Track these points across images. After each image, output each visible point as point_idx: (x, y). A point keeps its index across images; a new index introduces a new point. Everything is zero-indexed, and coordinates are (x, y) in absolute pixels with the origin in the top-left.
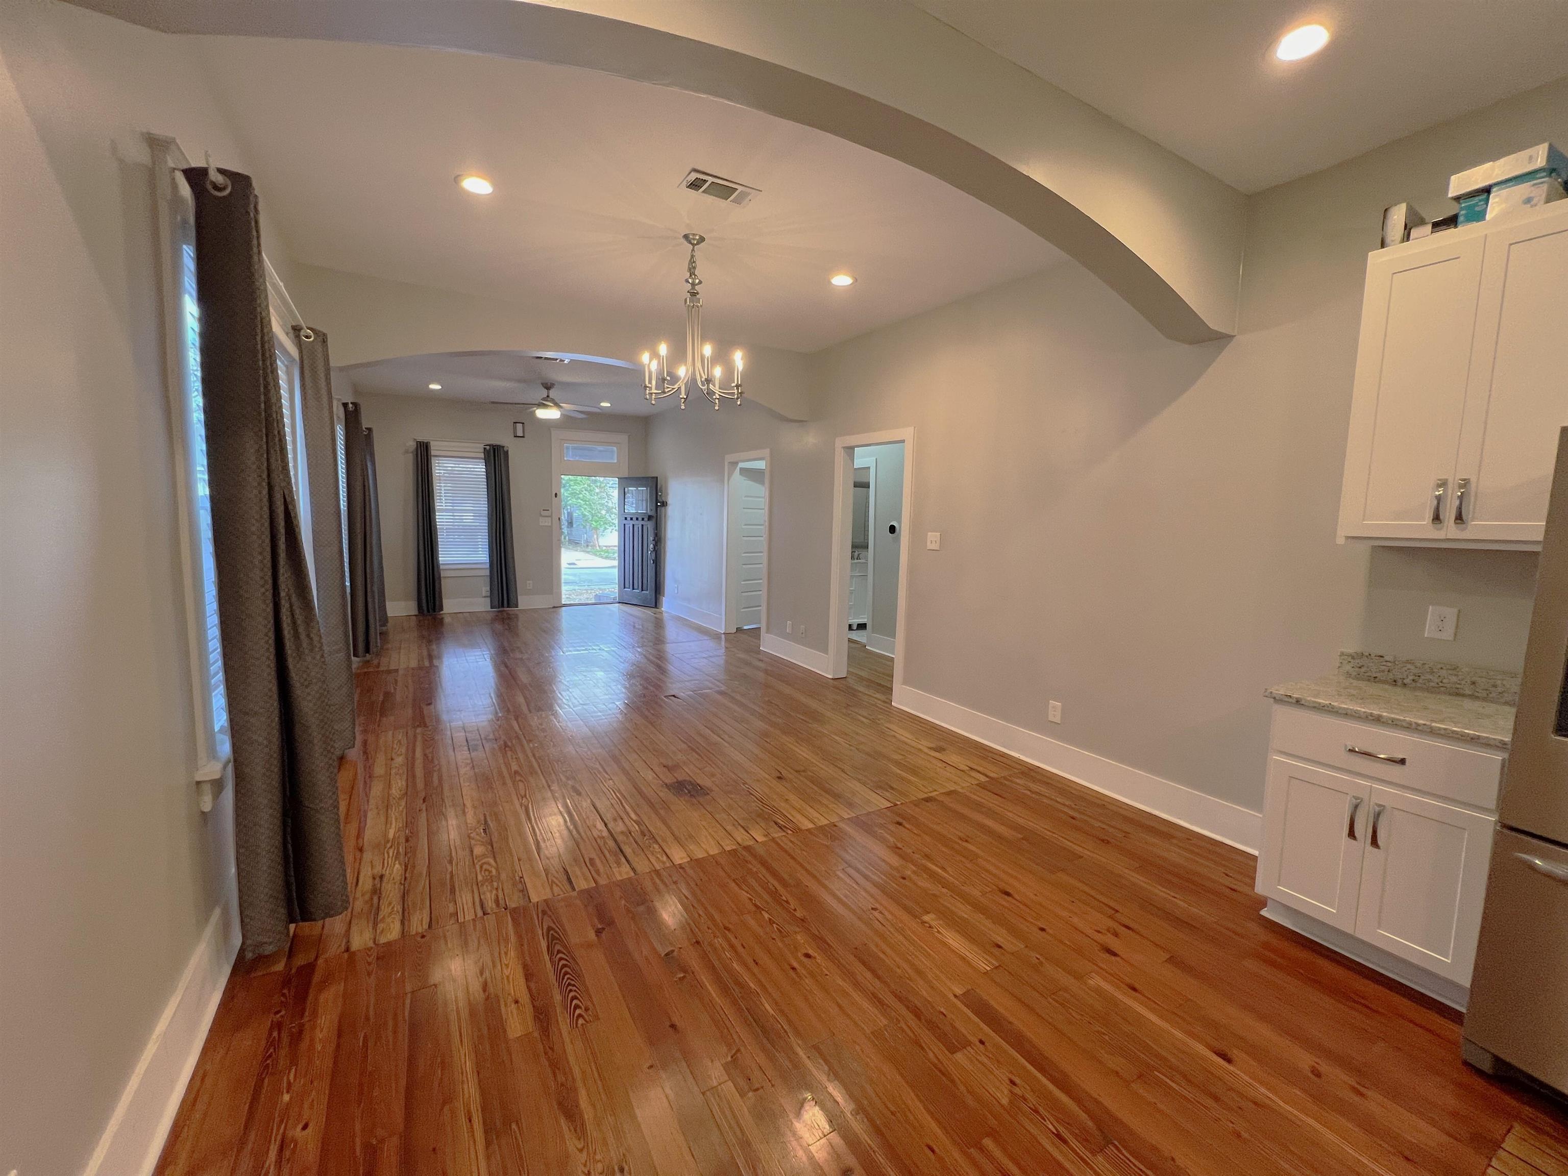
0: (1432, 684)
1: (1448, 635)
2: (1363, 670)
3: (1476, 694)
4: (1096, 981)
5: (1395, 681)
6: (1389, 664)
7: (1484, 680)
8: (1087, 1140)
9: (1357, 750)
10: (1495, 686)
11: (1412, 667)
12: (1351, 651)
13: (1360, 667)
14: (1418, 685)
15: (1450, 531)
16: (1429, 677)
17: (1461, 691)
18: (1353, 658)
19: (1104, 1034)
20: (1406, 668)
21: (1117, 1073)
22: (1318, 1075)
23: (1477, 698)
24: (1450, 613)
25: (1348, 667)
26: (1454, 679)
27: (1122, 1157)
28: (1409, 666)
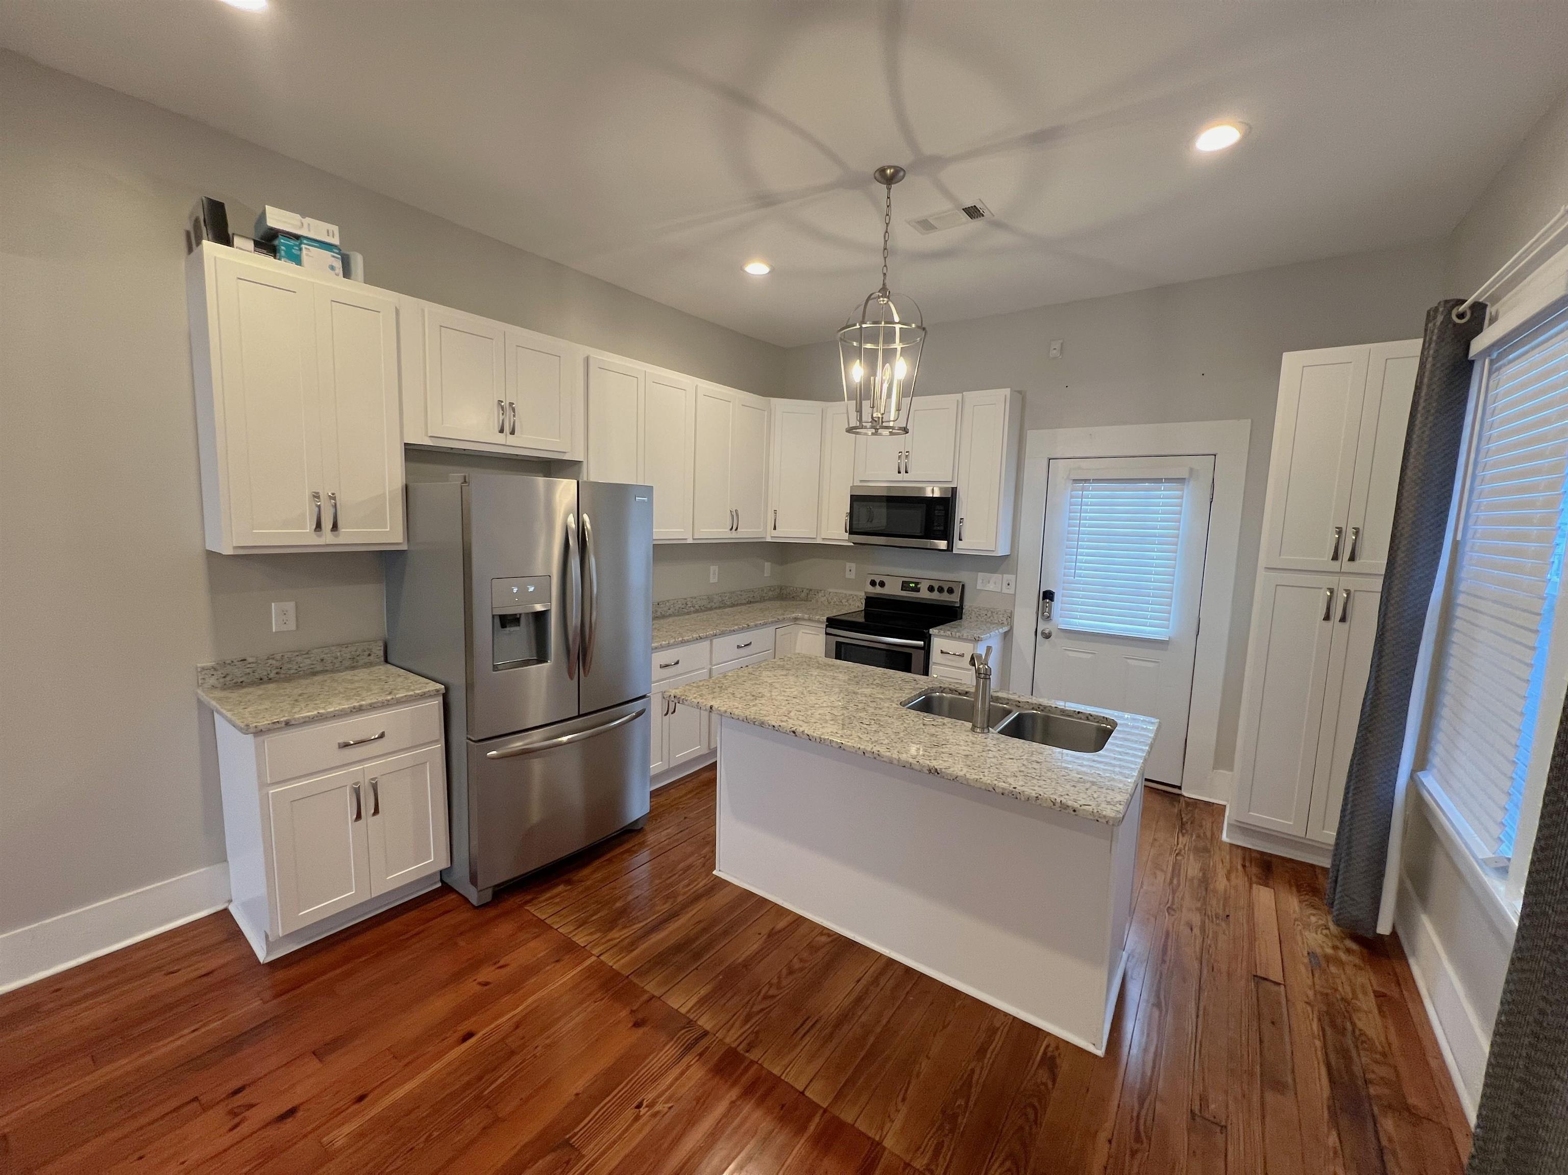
0: (292, 671)
1: (292, 626)
2: (228, 678)
3: (326, 668)
4: (340, 1135)
5: (261, 679)
6: (254, 665)
7: (329, 655)
8: (568, 1162)
9: (352, 743)
10: (337, 658)
11: (274, 662)
12: (210, 664)
13: (224, 677)
14: (282, 676)
15: (327, 538)
16: (289, 666)
17: (315, 670)
18: (215, 669)
19: (430, 1135)
20: (268, 665)
21: (484, 1128)
22: (486, 984)
23: (327, 671)
24: (290, 606)
25: (212, 681)
26: (308, 661)
27: (582, 1132)
28: (270, 661)
